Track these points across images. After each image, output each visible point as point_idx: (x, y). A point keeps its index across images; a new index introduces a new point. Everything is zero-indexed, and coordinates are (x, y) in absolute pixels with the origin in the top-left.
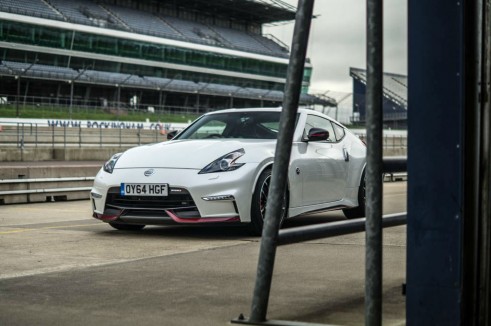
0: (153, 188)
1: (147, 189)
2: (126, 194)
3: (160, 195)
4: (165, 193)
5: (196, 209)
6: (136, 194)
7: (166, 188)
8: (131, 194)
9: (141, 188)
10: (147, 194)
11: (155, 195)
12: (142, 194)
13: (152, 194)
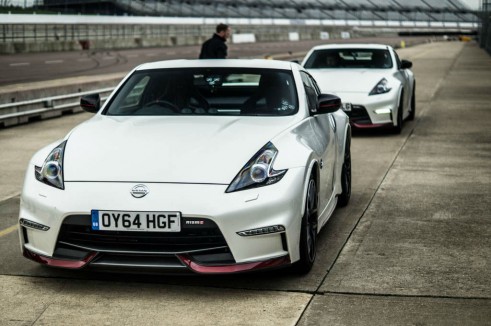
0: (154, 219)
1: (143, 221)
2: (102, 228)
3: (166, 230)
4: (176, 227)
5: (228, 251)
6: (121, 228)
7: (177, 220)
8: (112, 228)
9: (132, 219)
10: (144, 228)
11: (157, 230)
12: (134, 228)
13: (151, 229)
